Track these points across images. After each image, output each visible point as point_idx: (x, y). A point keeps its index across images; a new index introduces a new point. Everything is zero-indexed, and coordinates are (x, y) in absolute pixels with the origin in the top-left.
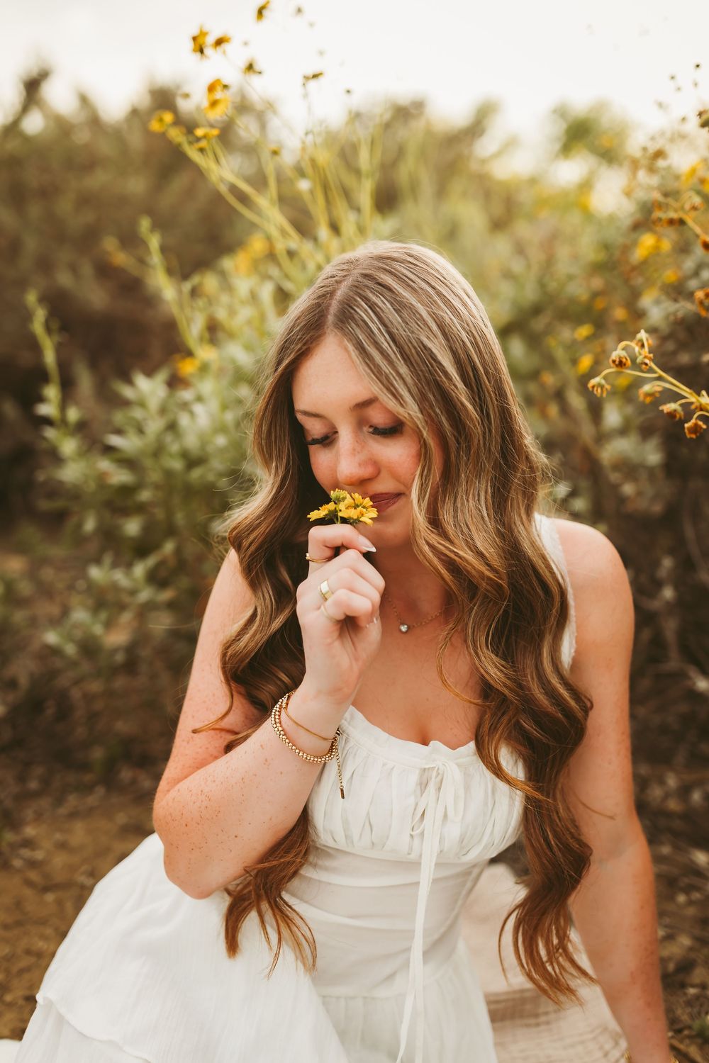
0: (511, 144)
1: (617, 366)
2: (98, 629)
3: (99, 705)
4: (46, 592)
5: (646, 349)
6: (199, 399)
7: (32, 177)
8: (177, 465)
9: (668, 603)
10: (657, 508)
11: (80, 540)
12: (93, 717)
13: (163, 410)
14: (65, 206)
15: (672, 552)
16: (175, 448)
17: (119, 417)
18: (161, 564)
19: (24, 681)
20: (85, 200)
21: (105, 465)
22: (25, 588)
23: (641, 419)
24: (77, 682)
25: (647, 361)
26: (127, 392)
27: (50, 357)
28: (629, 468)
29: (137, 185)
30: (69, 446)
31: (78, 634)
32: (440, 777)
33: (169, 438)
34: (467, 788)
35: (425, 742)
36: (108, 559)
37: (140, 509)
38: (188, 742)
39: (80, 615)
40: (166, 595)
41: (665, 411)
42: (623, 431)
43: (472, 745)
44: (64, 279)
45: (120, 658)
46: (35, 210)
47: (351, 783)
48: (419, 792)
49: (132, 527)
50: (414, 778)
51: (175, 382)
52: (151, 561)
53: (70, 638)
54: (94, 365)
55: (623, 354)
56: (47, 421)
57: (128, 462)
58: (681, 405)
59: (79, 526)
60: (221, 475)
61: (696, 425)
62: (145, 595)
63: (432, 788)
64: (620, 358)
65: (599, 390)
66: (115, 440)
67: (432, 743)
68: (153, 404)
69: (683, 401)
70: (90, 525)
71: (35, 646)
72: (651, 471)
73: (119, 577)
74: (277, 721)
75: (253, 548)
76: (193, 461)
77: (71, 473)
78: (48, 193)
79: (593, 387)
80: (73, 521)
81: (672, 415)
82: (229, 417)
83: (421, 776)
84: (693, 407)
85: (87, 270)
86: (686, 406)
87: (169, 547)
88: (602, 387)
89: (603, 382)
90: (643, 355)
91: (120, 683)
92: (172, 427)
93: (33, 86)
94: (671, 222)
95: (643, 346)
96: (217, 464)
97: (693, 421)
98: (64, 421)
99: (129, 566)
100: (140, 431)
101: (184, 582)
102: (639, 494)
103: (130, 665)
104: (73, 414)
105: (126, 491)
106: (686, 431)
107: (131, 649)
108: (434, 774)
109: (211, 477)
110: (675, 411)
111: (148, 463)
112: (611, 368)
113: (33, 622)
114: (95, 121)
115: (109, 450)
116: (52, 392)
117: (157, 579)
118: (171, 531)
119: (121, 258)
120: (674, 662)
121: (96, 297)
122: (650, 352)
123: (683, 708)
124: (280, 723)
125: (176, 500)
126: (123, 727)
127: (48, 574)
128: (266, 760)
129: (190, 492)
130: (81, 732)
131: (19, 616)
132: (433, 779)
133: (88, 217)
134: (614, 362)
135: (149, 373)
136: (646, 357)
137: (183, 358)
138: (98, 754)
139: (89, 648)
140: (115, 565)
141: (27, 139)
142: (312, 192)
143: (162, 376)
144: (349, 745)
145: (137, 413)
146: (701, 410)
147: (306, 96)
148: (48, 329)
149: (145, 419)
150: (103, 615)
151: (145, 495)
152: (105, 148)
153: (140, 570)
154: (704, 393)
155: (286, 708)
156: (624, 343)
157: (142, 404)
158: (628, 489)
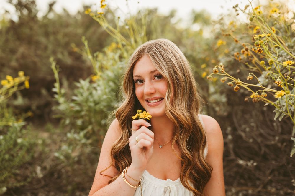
0: (180, 20)
1: (215, 72)
2: (70, 151)
3: (70, 174)
4: (54, 142)
5: (222, 67)
6: (99, 86)
7: (51, 29)
8: (92, 105)
9: (230, 140)
10: (225, 114)
11: (65, 126)
12: (69, 177)
13: (88, 89)
14: (60, 37)
15: (230, 126)
16: (91, 100)
17: (76, 91)
18: (87, 133)
19: (48, 167)
20: (66, 35)
21: (72, 105)
22: (48, 141)
23: (220, 89)
24: (64, 167)
25: (223, 71)
26: (78, 85)
27: (56, 76)
28: (217, 103)
29: (80, 31)
30: (61, 100)
31: (64, 153)
32: (170, 189)
33: (90, 97)
34: (178, 192)
35: (166, 180)
36: (73, 131)
37: (82, 117)
38: (98, 180)
39: (65, 147)
40: (90, 141)
41: (228, 84)
42: (215, 93)
43: (179, 179)
44: (60, 56)
45: (76, 159)
46: (52, 38)
47: (144, 192)
48: (164, 194)
49: (79, 122)
50: (163, 190)
51: (91, 82)
52: (85, 131)
53: (62, 154)
54: (68, 79)
55: (216, 69)
56: (56, 93)
57: (79, 104)
58: (233, 83)
59: (65, 122)
60: (105, 107)
61: (237, 88)
62: (84, 141)
63: (168, 192)
64: (216, 70)
65: (210, 79)
66: (75, 98)
67: (168, 180)
68: (85, 88)
69: (233, 81)
70: (68, 122)
71: (52, 157)
72: (223, 104)
73: (76, 136)
74: (124, 176)
75: (124, 117)
76: (96, 103)
77: (63, 107)
78: (55, 33)
79: (208, 78)
80: (62, 121)
81: (230, 85)
82: (107, 90)
83: (165, 189)
84: (236, 83)
85: (66, 53)
86: (234, 83)
87: (90, 127)
88: (211, 78)
89: (211, 77)
90: (222, 69)
91: (76, 166)
92: (91, 94)
93: (51, 6)
94: (227, 35)
95: (221, 67)
96: (104, 104)
97: (236, 87)
98: (60, 93)
99: (79, 133)
100: (82, 95)
101: (95, 138)
102: (220, 110)
103: (79, 162)
104: (63, 91)
105: (78, 112)
106: (234, 89)
107: (79, 156)
108: (169, 188)
109: (102, 107)
110: (231, 84)
111: (84, 104)
112: (213, 73)
113: (51, 151)
114: (68, 15)
115: (73, 101)
116: (57, 85)
117: (87, 137)
118: (90, 123)
119: (76, 50)
120: (232, 156)
121: (68, 61)
122: (223, 68)
123: (235, 169)
124: (125, 176)
125: (92, 115)
126: (77, 179)
127: (55, 137)
128: (121, 187)
129: (96, 112)
130: (64, 182)
131: (47, 149)
132: (168, 190)
133: (66, 39)
134: (214, 71)
135: (84, 79)
136: (223, 70)
137: (93, 76)
138: (70, 188)
139: (67, 157)
140: (75, 132)
141: (49, 20)
142: (129, 29)
143: (88, 80)
144: (145, 180)
145: (81, 90)
146: (238, 84)
147: (127, 4)
148: (56, 68)
149: (83, 92)
150: (71, 147)
151: (83, 113)
152: (71, 21)
153: (82, 134)
154: (238, 79)
155: (126, 172)
156: (216, 66)
157: (82, 88)
158: (217, 109)
